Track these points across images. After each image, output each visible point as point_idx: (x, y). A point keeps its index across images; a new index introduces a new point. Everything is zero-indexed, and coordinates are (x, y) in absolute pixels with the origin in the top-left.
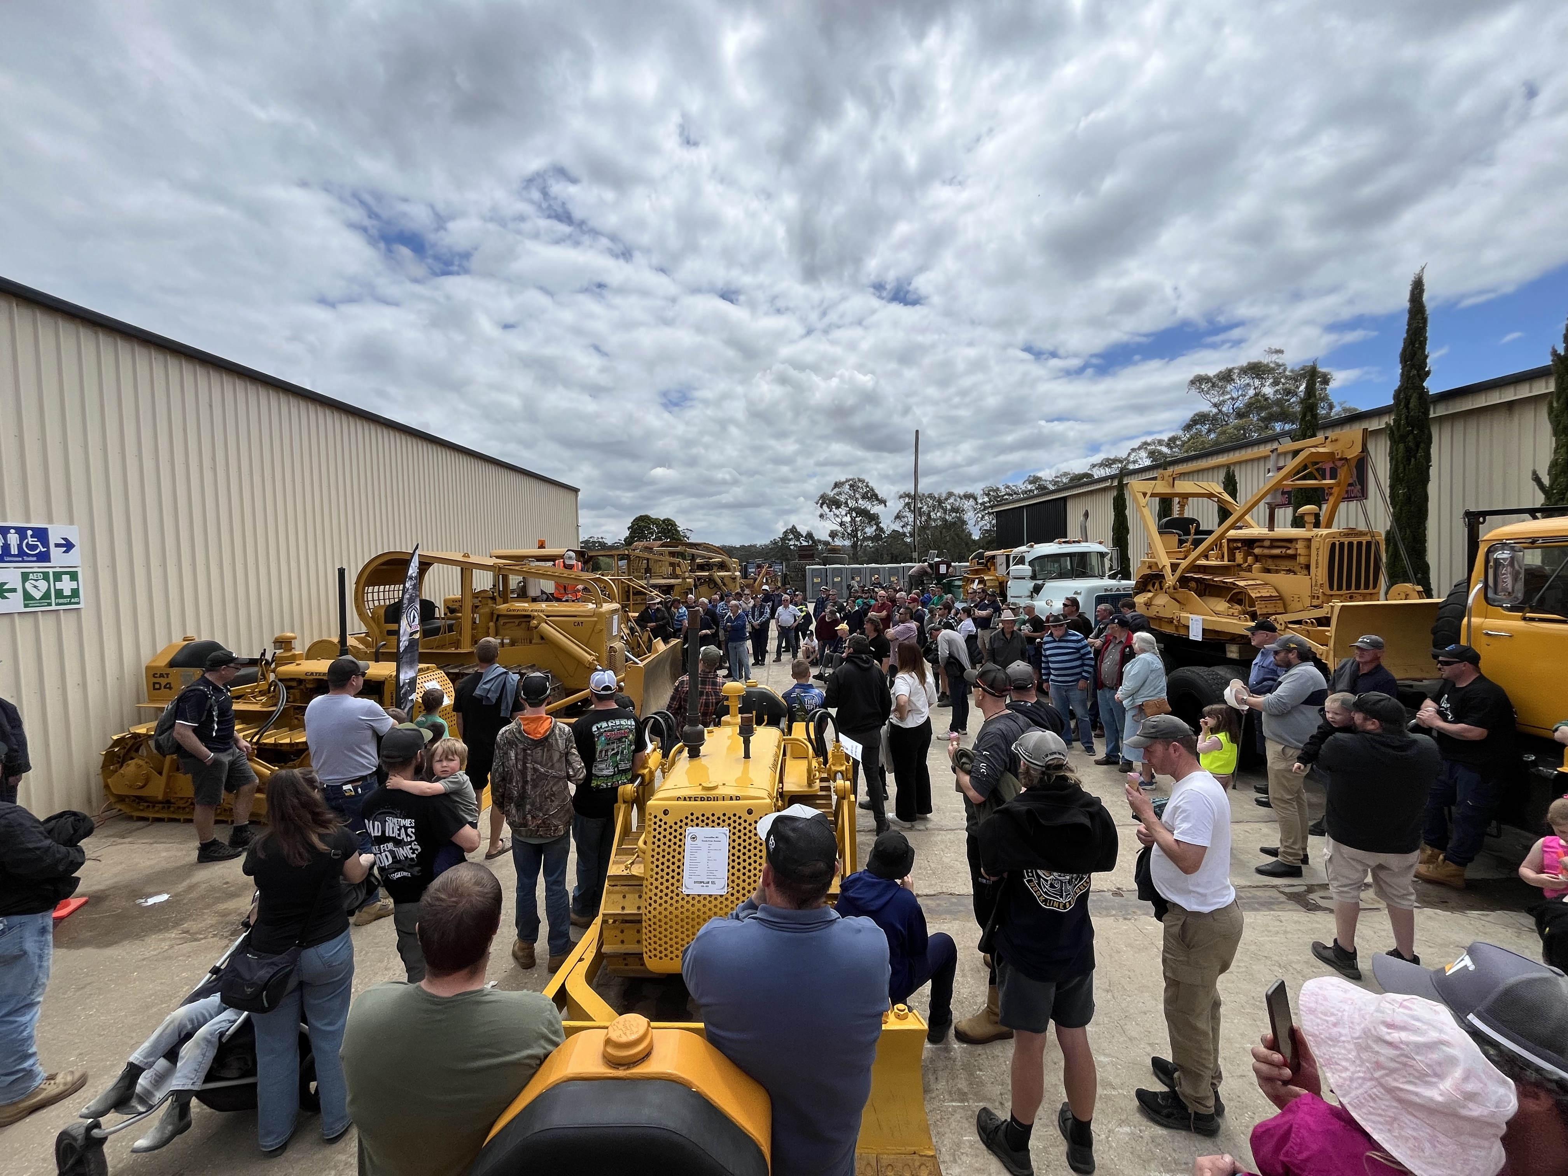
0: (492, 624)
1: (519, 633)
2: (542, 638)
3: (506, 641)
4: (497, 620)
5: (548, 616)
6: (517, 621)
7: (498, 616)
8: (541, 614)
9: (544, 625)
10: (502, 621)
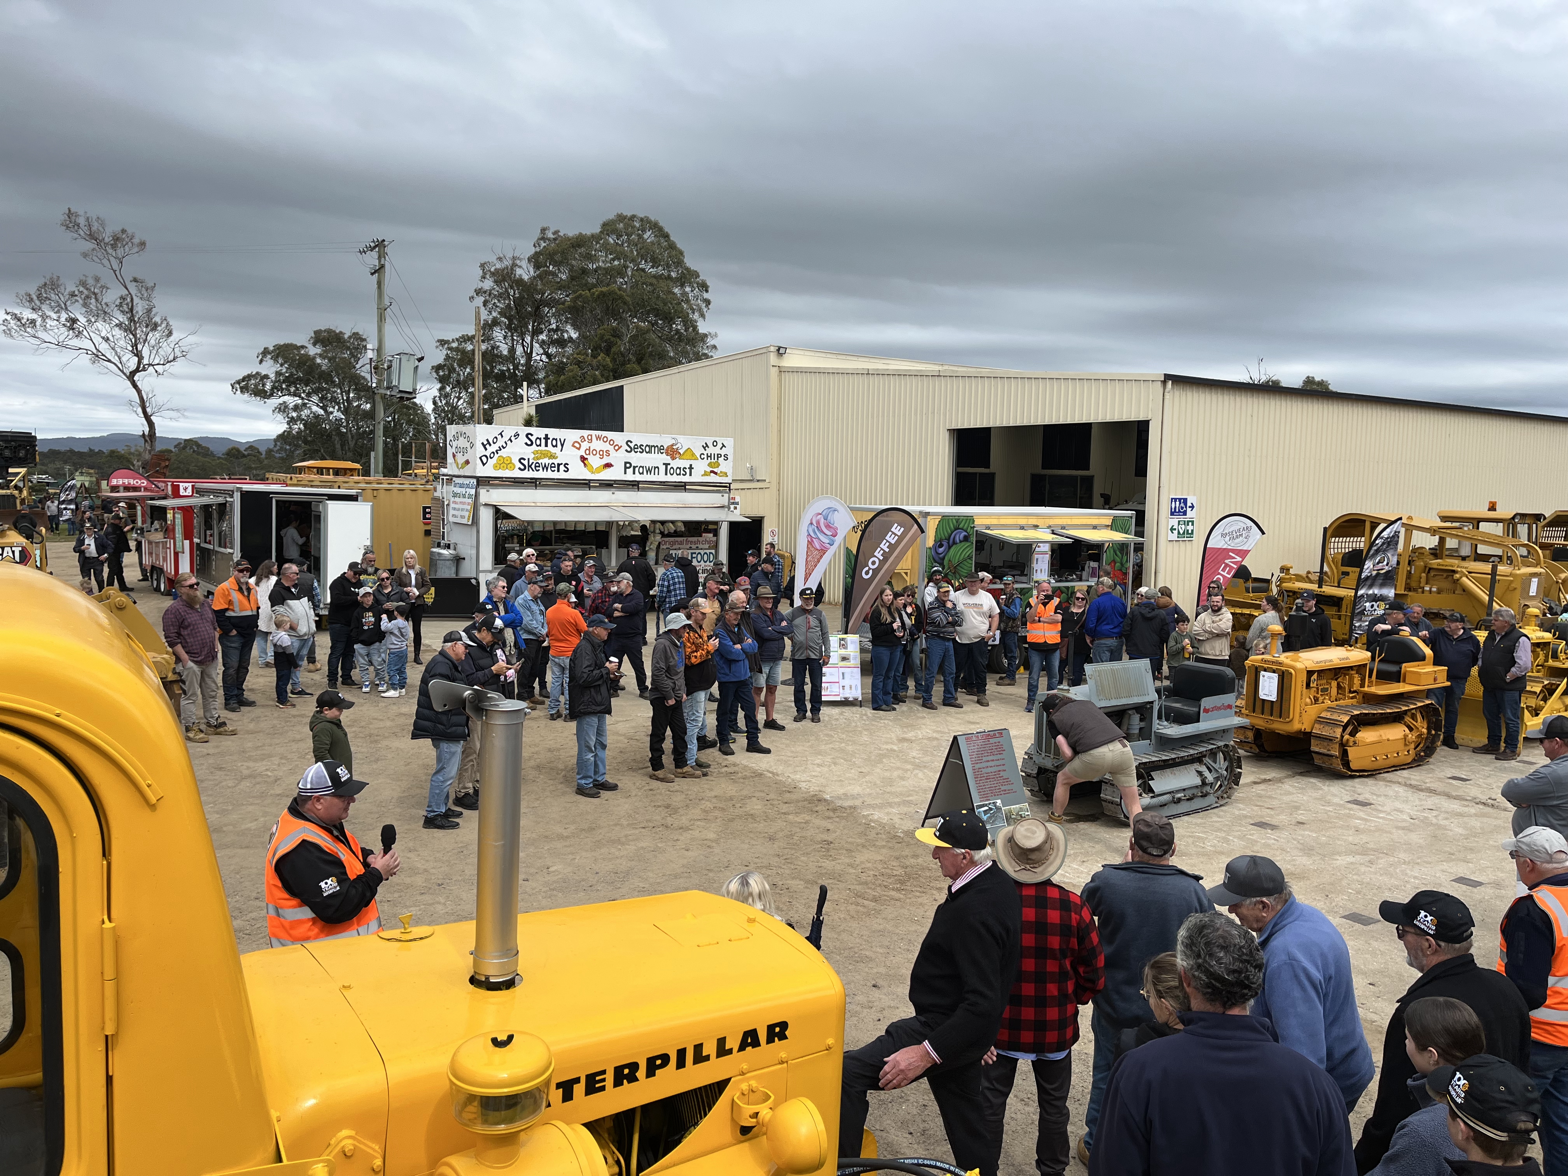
0: (1424, 575)
1: (1445, 585)
2: (1464, 591)
3: (1434, 589)
4: (1429, 572)
5: (1470, 572)
6: (1445, 575)
7: (1430, 569)
8: (1464, 570)
9: (1464, 579)
10: (1432, 573)
